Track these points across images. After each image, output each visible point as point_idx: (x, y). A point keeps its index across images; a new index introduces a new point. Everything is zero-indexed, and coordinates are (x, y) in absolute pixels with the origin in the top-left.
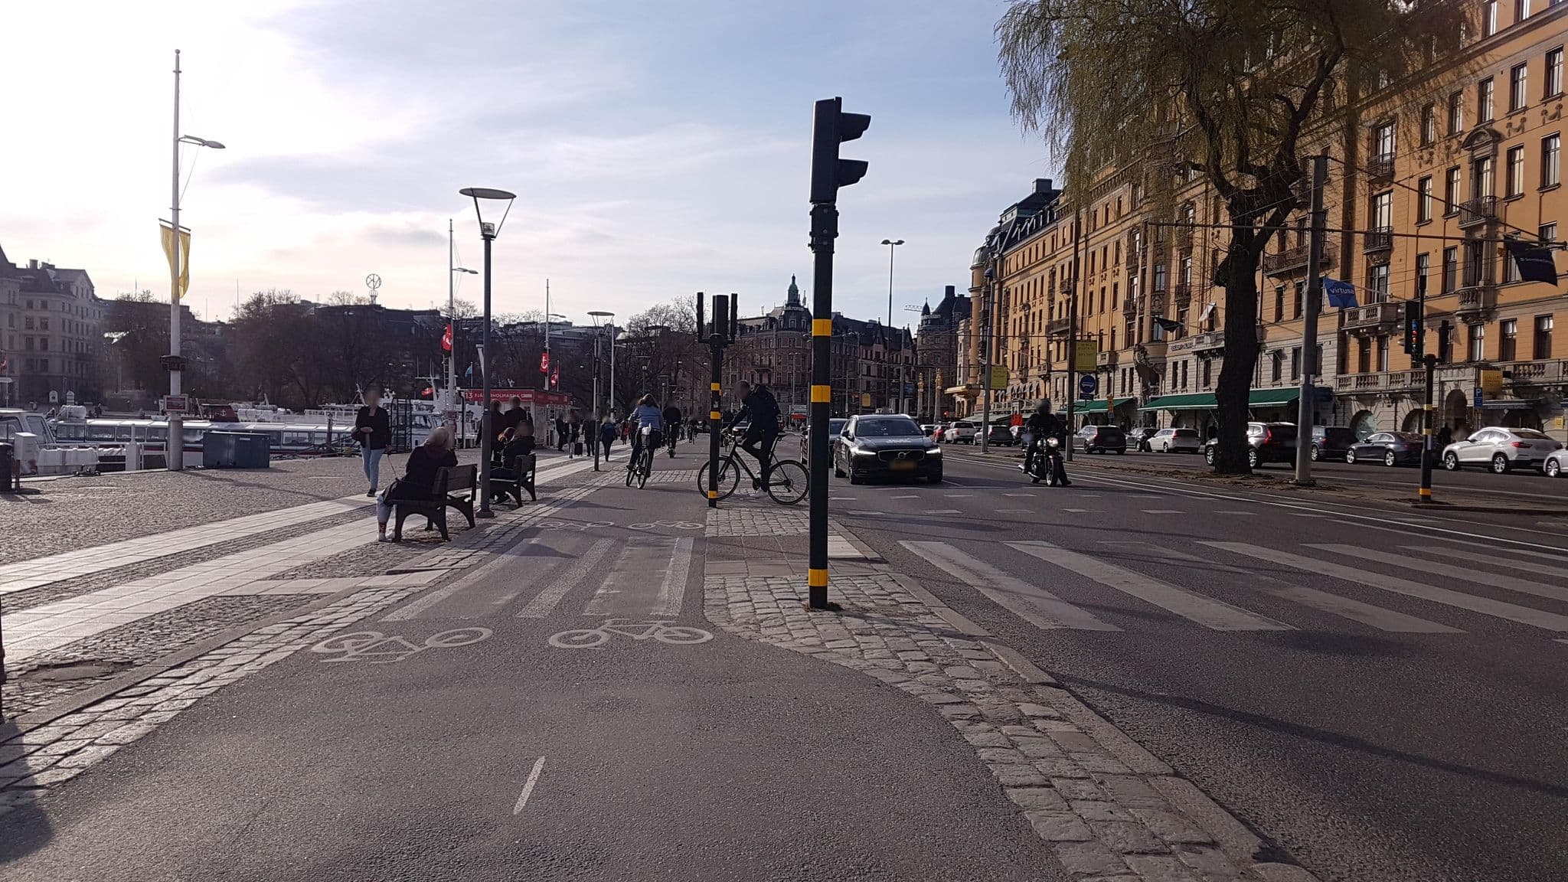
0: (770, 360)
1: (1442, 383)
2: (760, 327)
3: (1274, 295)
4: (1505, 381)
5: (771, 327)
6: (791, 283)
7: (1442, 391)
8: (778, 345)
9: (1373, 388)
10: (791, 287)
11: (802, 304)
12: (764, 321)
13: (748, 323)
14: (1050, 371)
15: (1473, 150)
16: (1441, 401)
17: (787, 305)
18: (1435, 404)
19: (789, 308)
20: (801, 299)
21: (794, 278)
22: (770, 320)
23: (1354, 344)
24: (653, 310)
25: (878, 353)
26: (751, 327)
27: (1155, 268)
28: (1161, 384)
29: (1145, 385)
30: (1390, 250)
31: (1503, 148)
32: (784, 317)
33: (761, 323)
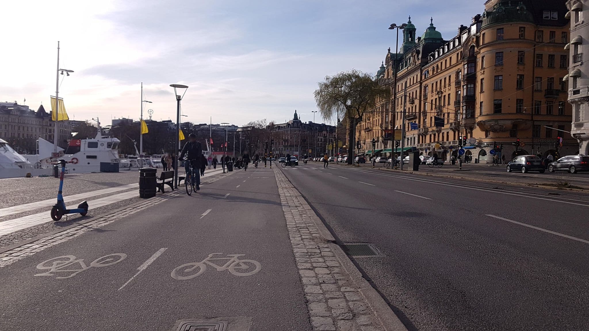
0: (288, 137)
1: (432, 146)
2: (285, 127)
3: (407, 124)
4: (440, 146)
5: (288, 127)
6: (295, 112)
7: (432, 148)
8: (291, 132)
9: (422, 147)
10: (295, 114)
11: (299, 119)
12: (286, 125)
13: (281, 126)
14: (365, 142)
15: (439, 95)
16: (432, 150)
17: (294, 120)
18: (431, 151)
19: (294, 121)
20: (298, 118)
21: (296, 111)
22: (288, 124)
23: (421, 137)
24: (250, 123)
25: (324, 134)
26: (282, 127)
27: (386, 116)
28: (387, 146)
29: (384, 146)
30: (426, 115)
31: (443, 95)
32: (293, 124)
33: (285, 125)
